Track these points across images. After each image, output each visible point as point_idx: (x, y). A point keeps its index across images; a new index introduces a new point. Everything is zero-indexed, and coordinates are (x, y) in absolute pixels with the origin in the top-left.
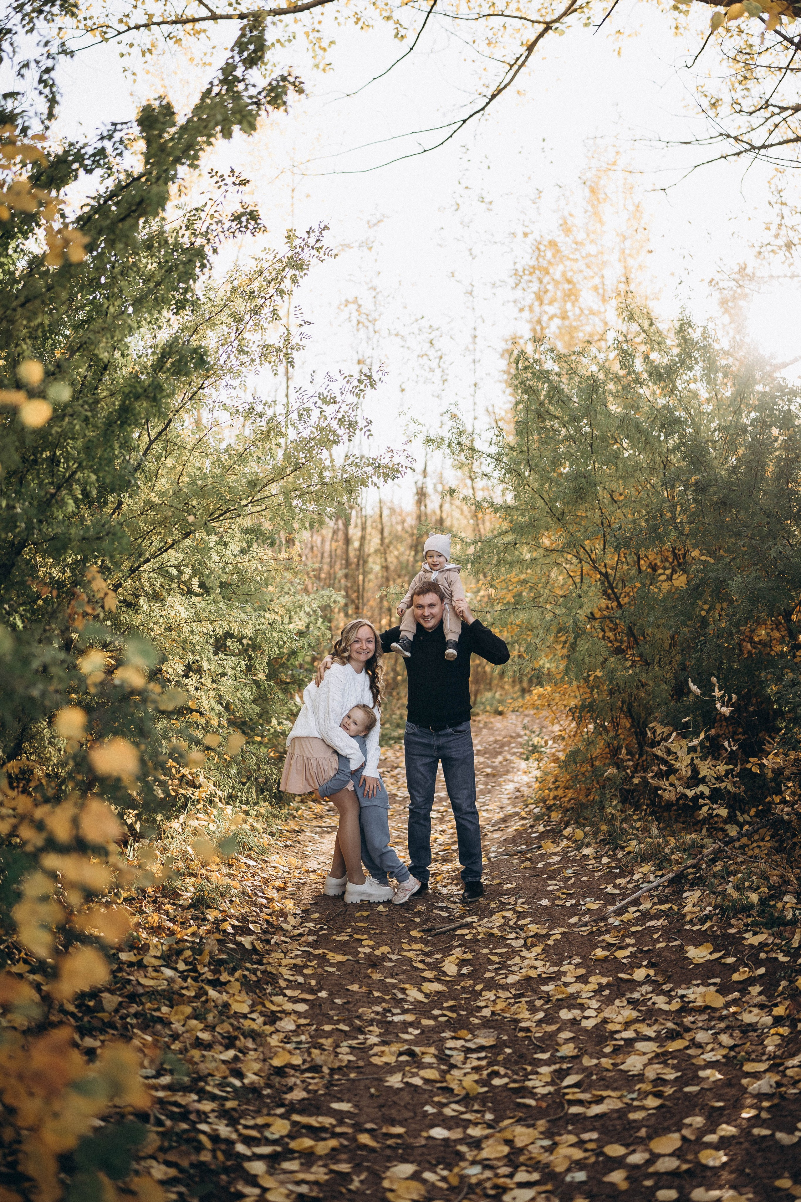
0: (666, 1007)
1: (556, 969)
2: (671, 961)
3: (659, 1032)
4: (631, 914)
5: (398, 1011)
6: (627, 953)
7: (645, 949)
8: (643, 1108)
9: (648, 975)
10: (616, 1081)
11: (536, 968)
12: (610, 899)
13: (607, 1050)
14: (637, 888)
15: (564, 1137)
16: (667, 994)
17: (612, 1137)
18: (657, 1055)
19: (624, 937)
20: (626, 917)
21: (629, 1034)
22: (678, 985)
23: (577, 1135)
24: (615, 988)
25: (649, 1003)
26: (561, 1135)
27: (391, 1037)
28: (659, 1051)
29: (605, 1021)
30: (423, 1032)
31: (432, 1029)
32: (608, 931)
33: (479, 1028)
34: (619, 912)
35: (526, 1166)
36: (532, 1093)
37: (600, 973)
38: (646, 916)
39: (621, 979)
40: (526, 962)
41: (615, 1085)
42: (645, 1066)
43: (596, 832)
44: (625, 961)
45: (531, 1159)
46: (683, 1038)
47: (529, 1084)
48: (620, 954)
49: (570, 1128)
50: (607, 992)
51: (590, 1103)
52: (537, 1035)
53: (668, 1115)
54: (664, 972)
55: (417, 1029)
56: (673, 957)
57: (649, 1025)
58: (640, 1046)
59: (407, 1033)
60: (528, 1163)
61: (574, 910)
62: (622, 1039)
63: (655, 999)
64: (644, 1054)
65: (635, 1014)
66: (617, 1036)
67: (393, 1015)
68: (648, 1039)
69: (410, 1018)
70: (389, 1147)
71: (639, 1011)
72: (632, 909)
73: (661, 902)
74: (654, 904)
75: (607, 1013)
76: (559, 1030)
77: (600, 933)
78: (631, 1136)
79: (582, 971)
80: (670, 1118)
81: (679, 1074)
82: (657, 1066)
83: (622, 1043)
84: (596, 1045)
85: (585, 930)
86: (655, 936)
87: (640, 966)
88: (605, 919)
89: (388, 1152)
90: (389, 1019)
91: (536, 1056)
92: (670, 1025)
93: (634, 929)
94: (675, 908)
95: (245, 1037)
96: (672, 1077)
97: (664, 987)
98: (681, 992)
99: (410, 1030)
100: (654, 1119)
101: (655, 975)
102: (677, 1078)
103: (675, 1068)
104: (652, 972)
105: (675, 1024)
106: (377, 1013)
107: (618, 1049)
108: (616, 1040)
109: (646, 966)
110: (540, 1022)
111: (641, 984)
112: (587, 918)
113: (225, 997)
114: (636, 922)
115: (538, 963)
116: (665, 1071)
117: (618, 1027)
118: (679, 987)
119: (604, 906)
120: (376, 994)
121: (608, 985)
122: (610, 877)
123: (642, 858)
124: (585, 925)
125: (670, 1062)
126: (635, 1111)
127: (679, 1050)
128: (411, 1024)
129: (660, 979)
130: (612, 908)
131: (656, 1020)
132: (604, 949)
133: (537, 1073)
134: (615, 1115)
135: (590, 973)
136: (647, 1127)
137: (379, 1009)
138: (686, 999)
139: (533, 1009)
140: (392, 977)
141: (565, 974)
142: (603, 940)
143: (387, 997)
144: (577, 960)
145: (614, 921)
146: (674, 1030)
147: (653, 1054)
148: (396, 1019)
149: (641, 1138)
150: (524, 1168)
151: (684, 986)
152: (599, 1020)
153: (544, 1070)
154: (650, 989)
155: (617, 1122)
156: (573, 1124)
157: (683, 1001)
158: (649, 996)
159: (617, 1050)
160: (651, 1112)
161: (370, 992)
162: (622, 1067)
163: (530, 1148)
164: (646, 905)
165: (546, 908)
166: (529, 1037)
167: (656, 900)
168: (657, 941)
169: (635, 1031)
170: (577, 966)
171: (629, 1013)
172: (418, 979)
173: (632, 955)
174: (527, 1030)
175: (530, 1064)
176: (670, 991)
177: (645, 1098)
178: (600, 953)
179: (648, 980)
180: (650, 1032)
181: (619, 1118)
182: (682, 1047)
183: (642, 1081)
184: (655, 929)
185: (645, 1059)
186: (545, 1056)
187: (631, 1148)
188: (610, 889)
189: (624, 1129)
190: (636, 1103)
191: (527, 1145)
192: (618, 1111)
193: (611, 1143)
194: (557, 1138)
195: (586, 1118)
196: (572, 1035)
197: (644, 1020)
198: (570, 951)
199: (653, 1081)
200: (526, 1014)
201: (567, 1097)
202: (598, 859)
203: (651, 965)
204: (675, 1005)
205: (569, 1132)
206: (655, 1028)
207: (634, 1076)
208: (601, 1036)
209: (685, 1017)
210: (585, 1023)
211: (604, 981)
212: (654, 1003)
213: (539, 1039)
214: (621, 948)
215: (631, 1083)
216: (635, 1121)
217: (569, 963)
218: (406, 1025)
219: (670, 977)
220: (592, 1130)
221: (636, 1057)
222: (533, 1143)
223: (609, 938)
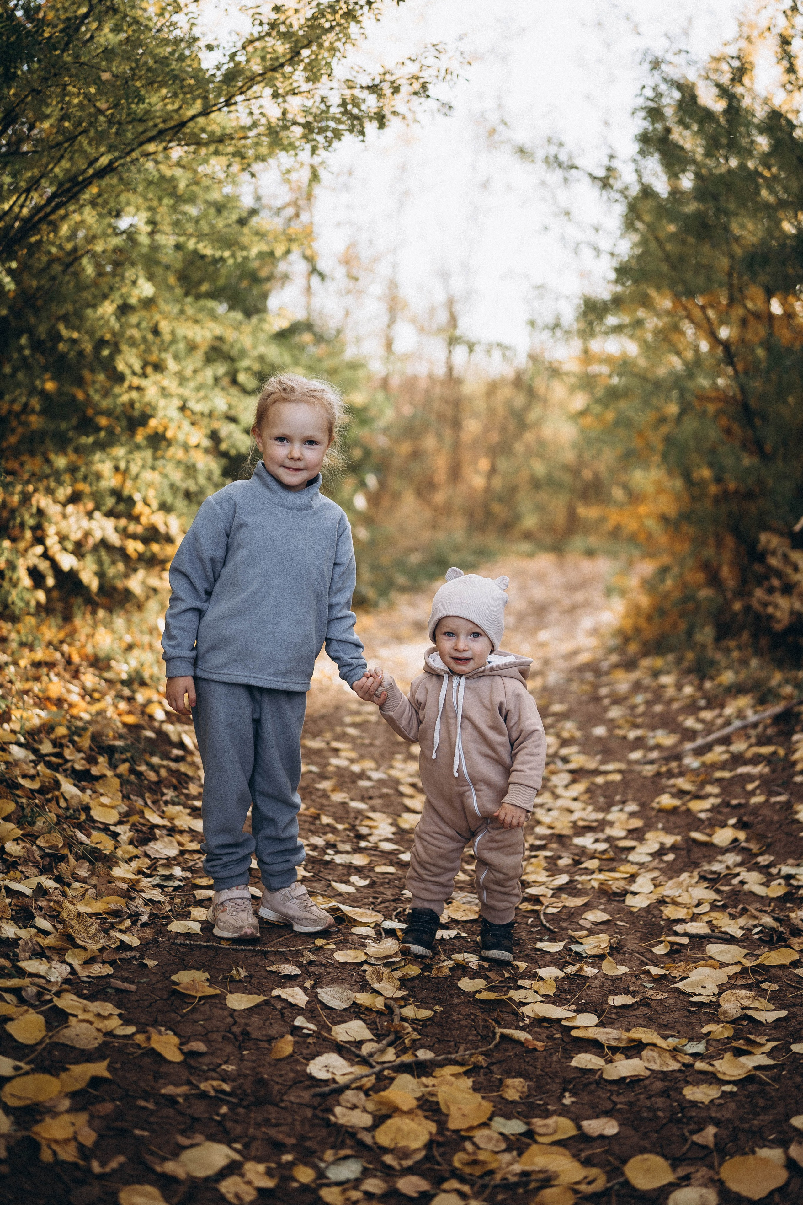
0: (761, 891)
1: (600, 816)
2: (772, 822)
3: (749, 930)
4: (718, 754)
5: (348, 847)
6: (707, 804)
7: (734, 802)
8: (712, 1078)
9: (736, 840)
10: (667, 1010)
11: (571, 812)
12: (690, 735)
13: (660, 950)
14: (728, 723)
15: (552, 1121)
16: (764, 869)
17: (645, 1136)
18: (745, 971)
19: (703, 784)
20: (709, 758)
21: (699, 928)
22: (781, 859)
23: (577, 1121)
24: (684, 853)
25: (735, 881)
26: (547, 1114)
27: (318, 886)
28: (748, 963)
29: (662, 902)
30: (373, 884)
31: (388, 881)
32: (681, 774)
33: (461, 889)
34: (699, 752)
35: (462, 1179)
36: (516, 1014)
37: (663, 829)
38: (737, 759)
39: (694, 841)
40: (560, 803)
41: (666, 1019)
42: (722, 989)
43: (679, 661)
44: (703, 816)
45: (475, 1163)
46: (789, 946)
47: (516, 995)
48: (696, 806)
49: (568, 1100)
50: (670, 857)
51: (615, 1050)
52: (550, 910)
53: (761, 1103)
54: (760, 837)
55: (365, 878)
56: (776, 818)
57: (733, 917)
58: (714, 949)
59: (347, 882)
60: (468, 1170)
61: (639, 743)
62: (686, 934)
63: (745, 875)
64: (722, 965)
65: (711, 895)
66: (679, 928)
67: (338, 852)
68: (730, 940)
69: (359, 860)
70: (204, 1095)
71: (718, 891)
72: (719, 749)
73: (760, 743)
74: (751, 746)
75: (669, 890)
76: (587, 906)
77: (670, 774)
78: (685, 1140)
79: (637, 823)
80: (765, 1109)
81: (783, 1014)
82: (744, 992)
83: (685, 940)
84: (642, 939)
85: (649, 770)
86: (750, 787)
87: (724, 825)
88: (679, 757)
89: (199, 1109)
90: (327, 858)
91: (540, 945)
92: (768, 920)
93: (719, 774)
94: (781, 752)
95: (78, 858)
96: (770, 1017)
97: (760, 859)
98: (786, 870)
99: (354, 879)
100: (732, 1106)
101: (747, 840)
102: (778, 1020)
103: (777, 1000)
104: (742, 835)
105: (776, 919)
106: (314, 847)
107: (678, 951)
108: (676, 934)
109: (734, 826)
110: (560, 889)
111: (724, 851)
112: (654, 755)
113: (86, 797)
114: (723, 766)
115: (575, 806)
116: (756, 1004)
117: (681, 913)
118: (784, 861)
119: (681, 742)
120: (326, 820)
121: (674, 848)
122: (692, 708)
123: (737, 690)
124: (652, 762)
125: (764, 986)
126: (697, 1083)
127: (782, 967)
128: (359, 870)
129: (754, 847)
130: (689, 746)
131: (745, 910)
132: (673, 796)
133: (535, 976)
134: (659, 1085)
135: (649, 826)
136: (717, 1123)
137: (319, 841)
138: (794, 882)
139: (553, 869)
140: (362, 799)
141: (611, 824)
142: (673, 786)
143: (340, 827)
144: (632, 807)
145: (692, 762)
146: (773, 929)
147: (737, 969)
148: (339, 859)
149: (704, 1147)
150: (454, 1184)
151: (790, 861)
152: (654, 897)
153: (549, 972)
154: (739, 859)
155: (660, 1102)
156: (574, 1094)
157: (789, 885)
158: (737, 870)
159: (675, 951)
160: (727, 1088)
161: (317, 817)
162: (680, 985)
163: (480, 1136)
164: (739, 746)
165: (599, 739)
166: (536, 912)
167: (753, 740)
168: (753, 793)
169: (709, 922)
170: (632, 815)
171: (702, 892)
172: (399, 808)
173: (714, 809)
174: (536, 900)
175: (527, 958)
176: (768, 866)
177: (718, 1056)
178: (666, 801)
179: (734, 846)
180: (734, 928)
181: (665, 1093)
182: (787, 962)
183: (714, 1019)
184: (750, 778)
185: (722, 976)
186: (555, 947)
187: (681, 1172)
188: (690, 722)
189: (672, 1120)
190: (700, 1065)
191: (471, 1128)
192: (664, 1076)
193: (643, 1151)
194: (538, 1122)
195: (602, 1082)
196: (605, 917)
197: (724, 907)
198: (624, 794)
199: (733, 1021)
200: (542, 877)
201: (574, 1033)
202: (679, 687)
203: (741, 825)
204: (777, 890)
205: (564, 1111)
206: (742, 921)
207: (701, 1004)
208: (653, 925)
209: (791, 910)
210: (630, 901)
211: (669, 840)
212: (742, 883)
213: (554, 918)
214: (697, 797)
215: (694, 1019)
216: (694, 1104)
217: (621, 810)
218: (352, 869)
219: (769, 846)
220: (608, 1113)
221: (708, 970)
222: (485, 1125)
223: (683, 783)
